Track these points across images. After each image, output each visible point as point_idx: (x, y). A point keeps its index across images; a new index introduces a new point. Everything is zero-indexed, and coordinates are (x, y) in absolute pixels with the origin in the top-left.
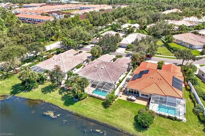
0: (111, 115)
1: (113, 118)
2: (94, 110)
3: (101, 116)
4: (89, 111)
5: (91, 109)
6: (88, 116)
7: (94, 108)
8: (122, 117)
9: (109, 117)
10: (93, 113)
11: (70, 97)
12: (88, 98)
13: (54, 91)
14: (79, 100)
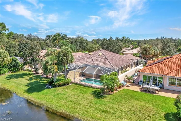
0: (108, 109)
1: (113, 114)
2: (75, 100)
3: (87, 109)
4: (63, 101)
5: (70, 99)
6: (60, 108)
7: (76, 97)
8: (135, 114)
9: (103, 112)
10: (71, 104)
11: (42, 83)
12: (70, 85)
13: (24, 77)
14: (54, 87)
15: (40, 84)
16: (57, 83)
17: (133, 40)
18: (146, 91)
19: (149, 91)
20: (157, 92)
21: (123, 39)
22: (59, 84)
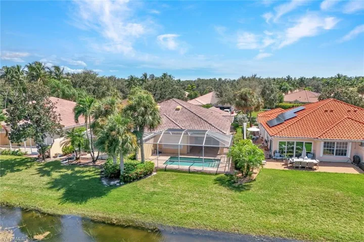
5: (187, 199)
7: (196, 195)
11: (86, 178)
12: (155, 173)
13: (18, 170)
14: (126, 182)
15: (83, 180)
16: (133, 174)
17: (180, 80)
18: (297, 168)
19: (303, 168)
20: (315, 167)
21: (165, 77)
22: (137, 173)
